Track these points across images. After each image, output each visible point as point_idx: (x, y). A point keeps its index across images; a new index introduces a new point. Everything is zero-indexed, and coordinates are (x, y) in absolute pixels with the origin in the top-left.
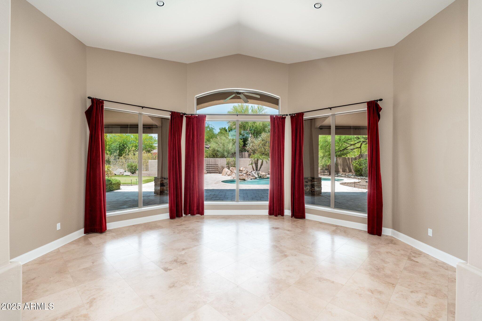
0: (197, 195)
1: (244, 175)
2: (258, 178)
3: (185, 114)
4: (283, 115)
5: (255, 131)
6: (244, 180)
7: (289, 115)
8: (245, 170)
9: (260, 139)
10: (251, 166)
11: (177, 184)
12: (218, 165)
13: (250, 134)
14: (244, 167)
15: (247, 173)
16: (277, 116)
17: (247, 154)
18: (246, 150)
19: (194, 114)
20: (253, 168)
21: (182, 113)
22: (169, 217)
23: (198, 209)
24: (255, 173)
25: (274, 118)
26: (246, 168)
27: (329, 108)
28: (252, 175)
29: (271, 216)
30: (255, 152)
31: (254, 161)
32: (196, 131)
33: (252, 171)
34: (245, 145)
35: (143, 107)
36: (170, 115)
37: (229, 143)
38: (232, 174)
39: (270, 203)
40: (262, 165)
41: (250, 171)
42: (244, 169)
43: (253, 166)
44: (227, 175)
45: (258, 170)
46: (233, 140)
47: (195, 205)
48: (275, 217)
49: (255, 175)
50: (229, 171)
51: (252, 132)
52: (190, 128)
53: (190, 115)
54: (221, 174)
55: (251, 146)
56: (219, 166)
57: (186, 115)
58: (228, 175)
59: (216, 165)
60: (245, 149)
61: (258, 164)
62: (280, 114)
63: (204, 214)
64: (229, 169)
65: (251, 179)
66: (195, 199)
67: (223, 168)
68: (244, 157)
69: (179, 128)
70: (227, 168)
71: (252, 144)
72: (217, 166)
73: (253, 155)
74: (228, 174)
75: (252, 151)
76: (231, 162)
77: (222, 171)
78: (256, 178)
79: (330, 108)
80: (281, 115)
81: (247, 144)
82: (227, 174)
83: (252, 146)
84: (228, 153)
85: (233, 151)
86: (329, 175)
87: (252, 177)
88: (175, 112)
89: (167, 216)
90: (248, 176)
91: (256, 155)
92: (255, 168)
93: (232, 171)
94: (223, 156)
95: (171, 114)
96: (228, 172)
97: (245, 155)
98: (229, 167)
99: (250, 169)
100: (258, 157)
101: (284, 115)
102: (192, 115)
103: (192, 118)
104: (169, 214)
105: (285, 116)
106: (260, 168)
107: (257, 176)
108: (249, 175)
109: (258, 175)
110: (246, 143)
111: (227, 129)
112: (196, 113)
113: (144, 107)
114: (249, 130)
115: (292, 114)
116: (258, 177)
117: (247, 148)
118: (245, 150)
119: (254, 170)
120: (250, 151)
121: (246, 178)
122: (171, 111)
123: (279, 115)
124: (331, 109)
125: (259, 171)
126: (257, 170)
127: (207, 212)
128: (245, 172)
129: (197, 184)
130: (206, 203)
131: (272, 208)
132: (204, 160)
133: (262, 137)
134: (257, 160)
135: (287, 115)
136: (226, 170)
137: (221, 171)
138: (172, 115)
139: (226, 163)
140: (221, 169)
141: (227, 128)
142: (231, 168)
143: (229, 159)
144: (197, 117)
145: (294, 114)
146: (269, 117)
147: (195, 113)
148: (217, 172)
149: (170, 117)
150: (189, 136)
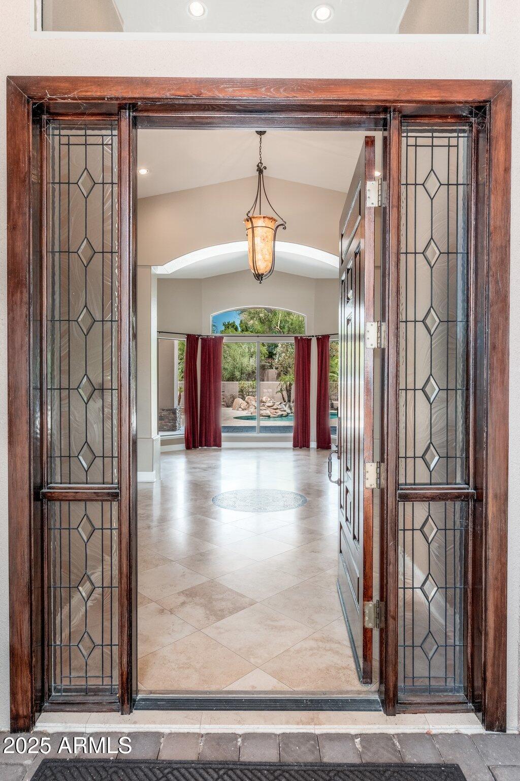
0: (214, 425)
1: (269, 409)
4: (308, 336)
6: (268, 417)
7: (316, 336)
10: (280, 394)
11: (193, 413)
14: (268, 396)
15: (273, 406)
16: (301, 338)
20: (283, 398)
21: (198, 335)
22: (185, 448)
23: (215, 440)
24: (286, 405)
25: (299, 340)
26: (271, 397)
28: (281, 409)
29: (295, 448)
30: (287, 371)
31: (285, 387)
32: (212, 355)
33: (281, 403)
34: (271, 356)
37: (243, 355)
38: (248, 407)
39: (295, 434)
41: (279, 403)
42: (269, 399)
43: (283, 395)
44: (240, 409)
47: (212, 437)
48: (300, 449)
49: (285, 408)
50: (244, 402)
52: (206, 352)
54: (231, 409)
55: (281, 359)
56: (228, 393)
57: (201, 337)
58: (243, 410)
61: (291, 391)
62: (306, 334)
64: (243, 398)
66: (212, 430)
67: (233, 398)
69: (195, 352)
70: (241, 397)
71: (283, 355)
73: (283, 375)
74: (242, 407)
75: (282, 369)
76: (247, 388)
77: (232, 403)
78: (287, 414)
82: (240, 407)
83: (284, 359)
84: (242, 372)
85: (250, 369)
87: (281, 413)
88: (191, 335)
89: (182, 446)
90: (274, 411)
91: (288, 376)
92: (286, 399)
93: (249, 402)
94: (233, 378)
95: (186, 337)
96: (242, 404)
98: (243, 396)
99: (278, 399)
100: (292, 381)
101: (310, 336)
102: (207, 336)
103: (208, 340)
104: (185, 444)
107: (289, 411)
108: (277, 408)
109: (289, 408)
110: (275, 352)
111: (239, 326)
114: (278, 328)
116: (290, 413)
117: (276, 362)
118: (272, 366)
119: (285, 402)
120: (280, 367)
122: (187, 334)
123: (305, 336)
125: (292, 402)
126: (288, 401)
127: (224, 444)
128: (270, 404)
129: (214, 413)
130: (223, 435)
131: (297, 440)
134: (290, 385)
135: (313, 336)
136: (239, 401)
137: (230, 403)
139: (238, 389)
140: (231, 400)
141: (237, 323)
142: (247, 398)
143: (243, 382)
144: (213, 338)
145: (320, 336)
146: (294, 338)
147: (211, 335)
148: (227, 406)
149: (186, 340)
150: (205, 359)
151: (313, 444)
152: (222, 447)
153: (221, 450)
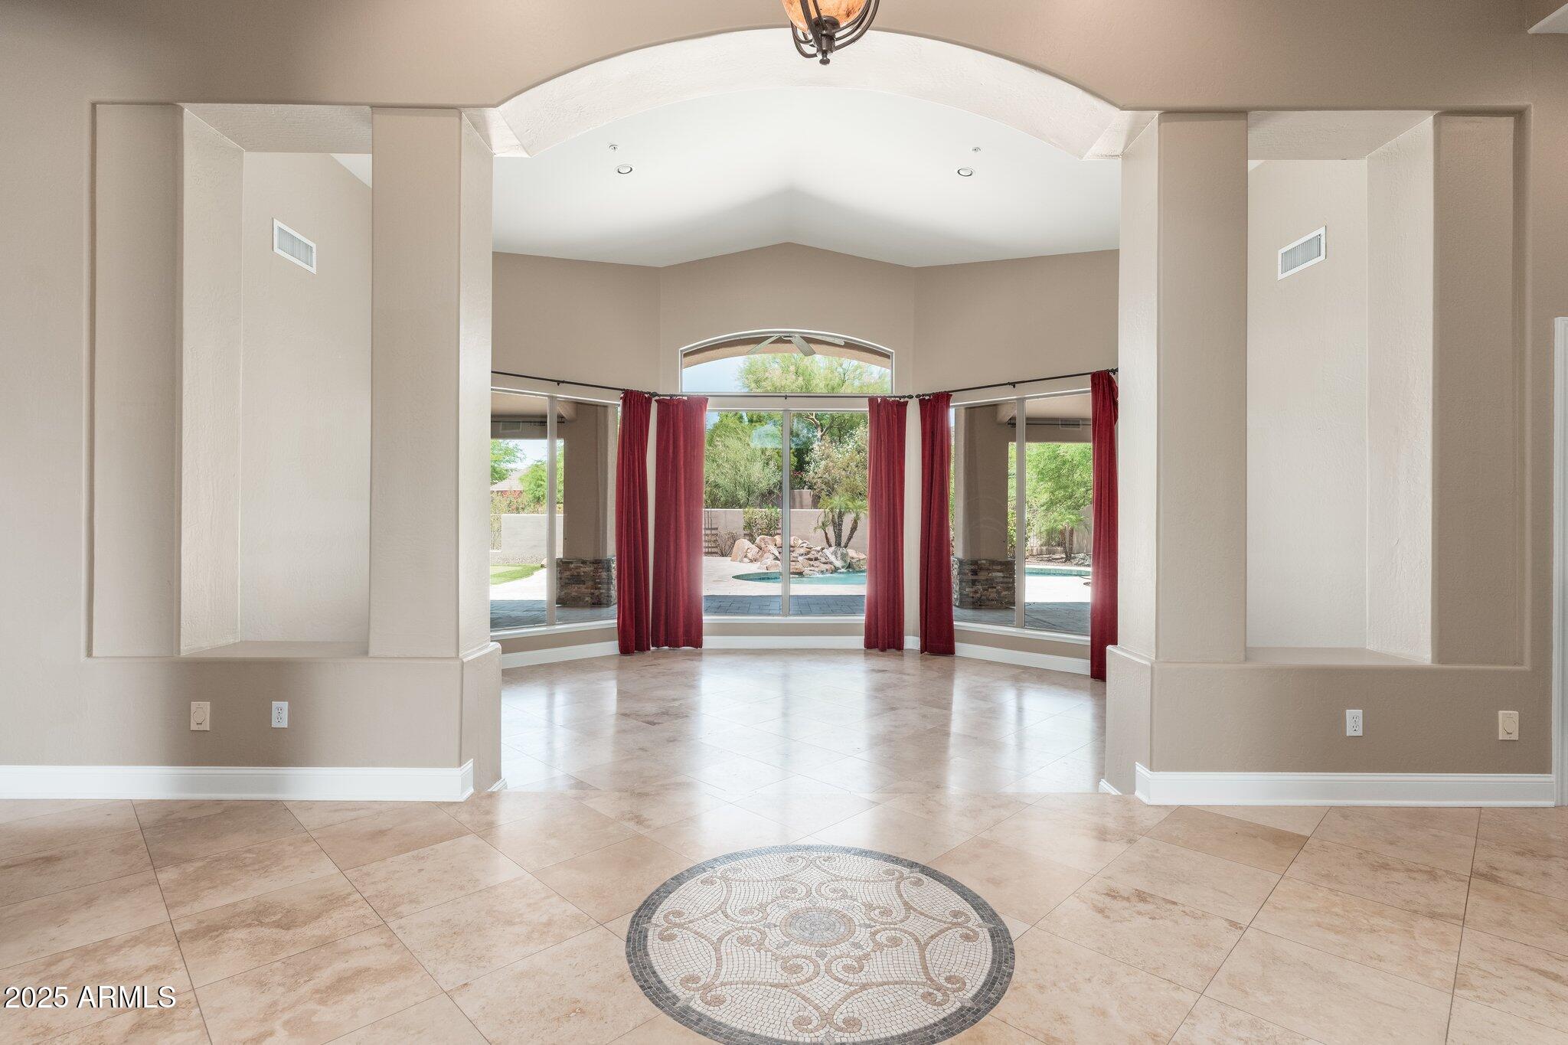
0: (686, 597)
1: (800, 559)
2: (843, 570)
3: (655, 394)
4: (900, 397)
5: (833, 420)
6: (800, 574)
7: (917, 397)
8: (803, 543)
9: (850, 446)
10: (820, 532)
11: (637, 570)
12: (717, 529)
13: (819, 429)
14: (799, 536)
15: (808, 553)
16: (884, 399)
17: (806, 493)
18: (805, 482)
19: (676, 396)
20: (827, 538)
21: (649, 393)
22: (617, 652)
23: (687, 633)
24: (835, 553)
25: (879, 405)
26: (805, 538)
27: (1009, 384)
28: (823, 560)
29: (869, 651)
30: (833, 489)
31: (830, 517)
32: (682, 438)
33: (823, 549)
34: (801, 466)
35: (559, 382)
36: (621, 398)
37: (751, 460)
38: (762, 556)
39: (869, 617)
40: (854, 529)
41: (819, 548)
42: (800, 541)
43: (826, 534)
44: (746, 560)
45: (843, 544)
46: (763, 452)
47: (681, 624)
48: (881, 653)
49: (832, 558)
50: (753, 546)
51: (823, 422)
52: (668, 432)
53: (668, 398)
54: (729, 559)
55: (820, 471)
56: (722, 532)
57: (657, 398)
58: (751, 561)
59: (712, 529)
60: (801, 479)
61: (841, 525)
62: (894, 394)
63: (701, 644)
64: (752, 540)
65: (822, 572)
66: (681, 609)
67: (734, 539)
68: (797, 504)
69: (641, 431)
70: (748, 538)
71: (823, 462)
72: (714, 532)
73: (826, 498)
74: (750, 555)
75: (824, 487)
76: (759, 521)
77: (731, 547)
78: (836, 570)
79: (1013, 384)
80: (895, 397)
81: (808, 463)
82: (746, 557)
83: (827, 469)
84: (749, 491)
85: (763, 486)
86: (1066, 561)
87: (824, 567)
88: (632, 391)
89: (612, 647)
90: (812, 563)
91: (837, 498)
92: (833, 540)
93: (763, 546)
94: (732, 503)
95: (622, 395)
96: (749, 551)
97: (801, 497)
98: (752, 536)
99: (817, 539)
100: (844, 506)
101: (904, 397)
102: (671, 396)
103: (673, 405)
104: (617, 642)
105: (906, 399)
106: (849, 539)
107: (838, 563)
108: (816, 559)
109: (842, 559)
110: (807, 459)
112: (681, 391)
113: (563, 382)
114: (814, 417)
115: (923, 395)
116: (843, 567)
117: (809, 476)
118: (802, 483)
119: (830, 546)
120: (819, 484)
121: (807, 571)
122: (624, 390)
123: (892, 397)
124: (1014, 386)
125: (846, 547)
126: (838, 544)
127: (709, 641)
128: (802, 551)
129: (685, 569)
130: (707, 619)
131: (873, 632)
132: (701, 511)
133: (856, 439)
134: (841, 515)
135: (911, 397)
136: (744, 543)
137: (727, 548)
138: (624, 399)
139: (742, 524)
140: (729, 543)
142: (758, 539)
143: (751, 510)
144: (684, 401)
145: (929, 395)
146: (866, 400)
147: (679, 393)
148: (717, 553)
149: (620, 402)
150: (666, 449)
151: (912, 642)
152: (705, 646)
153: (700, 654)
